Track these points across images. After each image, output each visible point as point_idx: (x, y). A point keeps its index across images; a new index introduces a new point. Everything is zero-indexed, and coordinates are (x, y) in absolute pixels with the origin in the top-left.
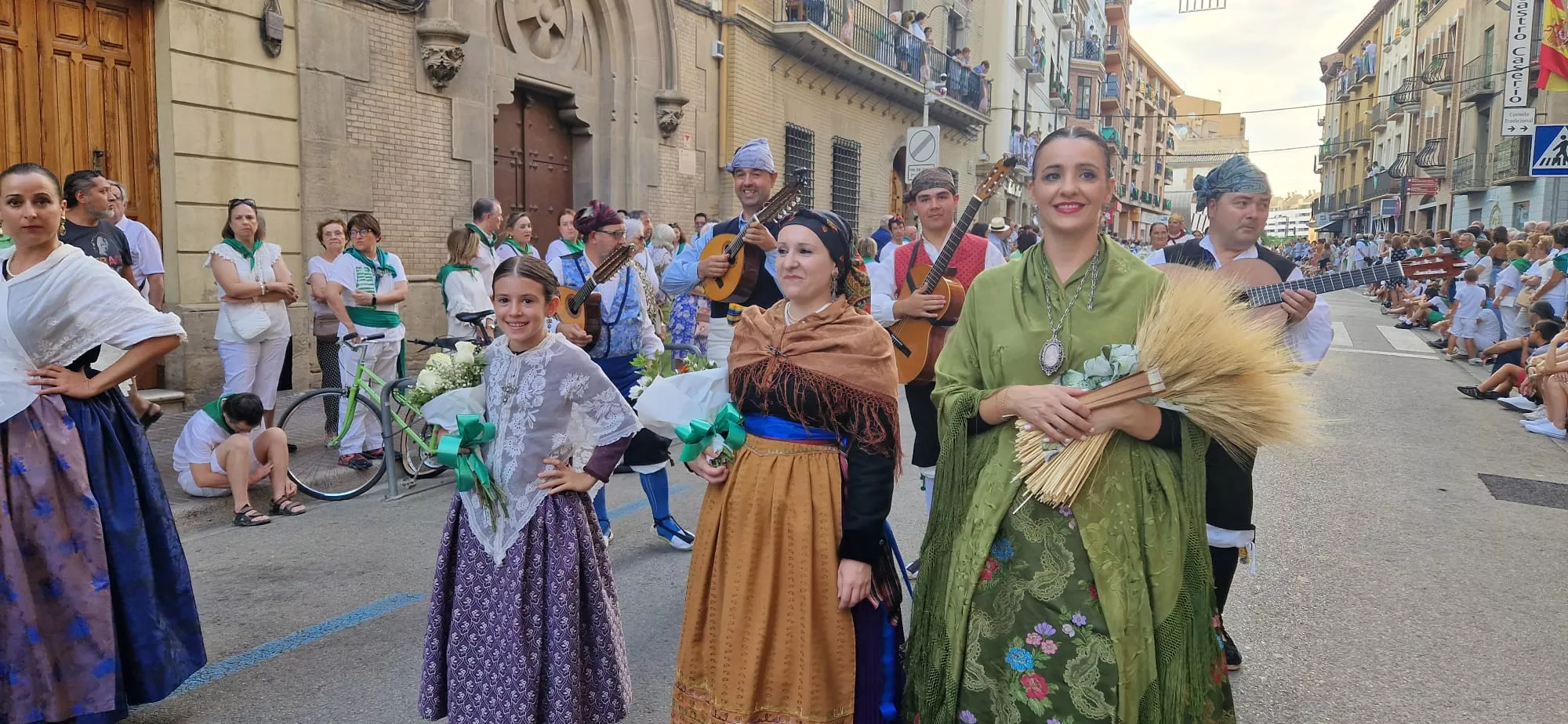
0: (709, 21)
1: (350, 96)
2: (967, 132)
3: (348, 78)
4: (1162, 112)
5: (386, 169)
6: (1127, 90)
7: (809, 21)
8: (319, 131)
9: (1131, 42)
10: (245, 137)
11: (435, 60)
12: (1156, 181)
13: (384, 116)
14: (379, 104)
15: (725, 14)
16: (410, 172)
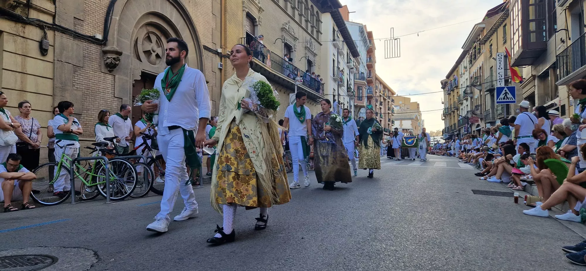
0: (217, 56)
1: (75, 72)
2: (316, 101)
3: (74, 65)
4: (389, 100)
5: (88, 99)
6: (376, 92)
7: (254, 57)
8: (61, 83)
9: (377, 76)
10: (31, 84)
11: (109, 61)
12: (389, 124)
13: (88, 80)
14: (86, 75)
15: (223, 54)
16: (98, 101)
